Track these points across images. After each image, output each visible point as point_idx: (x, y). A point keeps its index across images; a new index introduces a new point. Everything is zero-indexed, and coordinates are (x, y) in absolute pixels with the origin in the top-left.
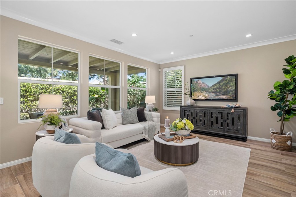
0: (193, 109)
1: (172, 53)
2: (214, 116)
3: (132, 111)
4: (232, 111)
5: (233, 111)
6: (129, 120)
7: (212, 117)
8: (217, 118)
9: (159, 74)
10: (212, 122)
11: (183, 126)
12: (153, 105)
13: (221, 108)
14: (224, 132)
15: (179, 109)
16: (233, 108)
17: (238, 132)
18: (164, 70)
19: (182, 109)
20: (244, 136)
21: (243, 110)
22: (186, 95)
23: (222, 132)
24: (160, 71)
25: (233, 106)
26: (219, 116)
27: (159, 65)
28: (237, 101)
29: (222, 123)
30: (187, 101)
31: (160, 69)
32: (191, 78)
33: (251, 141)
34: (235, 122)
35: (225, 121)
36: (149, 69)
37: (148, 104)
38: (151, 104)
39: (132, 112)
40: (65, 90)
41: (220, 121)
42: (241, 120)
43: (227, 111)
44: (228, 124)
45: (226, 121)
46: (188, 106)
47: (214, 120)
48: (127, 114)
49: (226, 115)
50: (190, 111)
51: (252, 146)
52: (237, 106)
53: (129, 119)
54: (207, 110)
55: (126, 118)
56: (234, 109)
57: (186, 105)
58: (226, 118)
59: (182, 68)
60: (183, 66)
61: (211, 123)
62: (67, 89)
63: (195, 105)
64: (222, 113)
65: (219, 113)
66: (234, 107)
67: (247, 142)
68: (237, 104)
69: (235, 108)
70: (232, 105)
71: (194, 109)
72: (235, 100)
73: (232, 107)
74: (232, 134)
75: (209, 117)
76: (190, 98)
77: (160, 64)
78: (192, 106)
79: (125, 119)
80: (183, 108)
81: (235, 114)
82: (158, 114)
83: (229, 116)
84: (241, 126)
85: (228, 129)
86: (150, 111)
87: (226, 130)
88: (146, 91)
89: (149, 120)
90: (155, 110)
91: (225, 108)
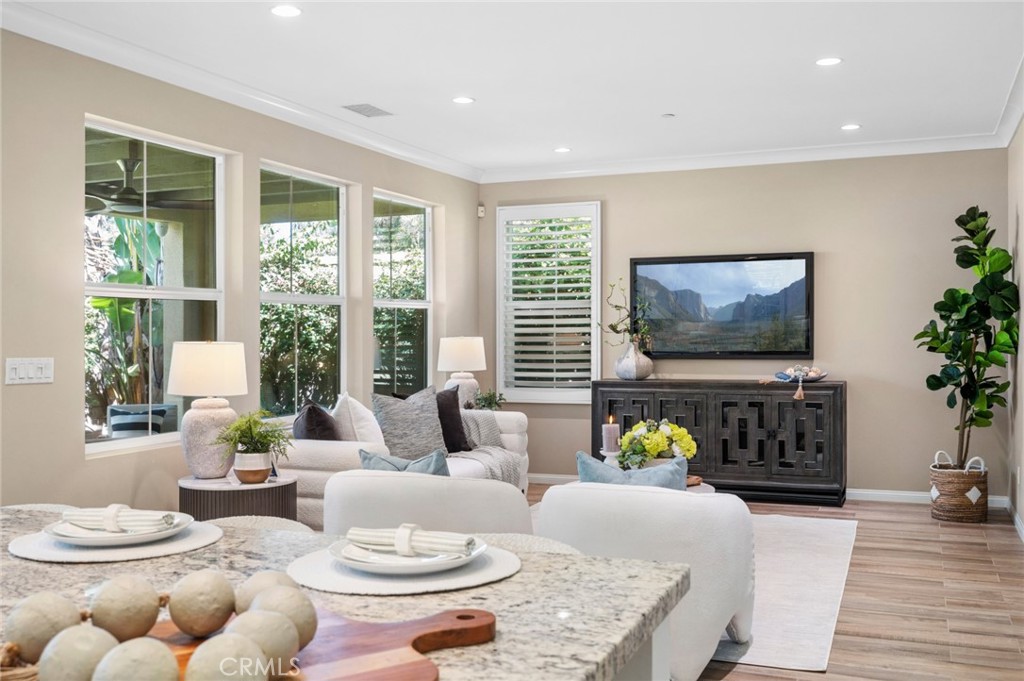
0: (651, 393)
1: (563, 150)
2: (734, 415)
3: (425, 408)
4: (795, 397)
5: (799, 394)
6: (412, 444)
7: (725, 421)
8: (743, 423)
9: (480, 231)
10: (725, 442)
11: (664, 445)
12: (475, 381)
13: (756, 386)
14: (769, 479)
15: (584, 396)
16: (800, 384)
17: (817, 475)
18: (503, 214)
19: (599, 397)
20: (836, 486)
21: (831, 392)
22: (618, 332)
23: (764, 480)
24: (481, 214)
25: (800, 375)
26: (752, 417)
27: (479, 185)
28: (812, 358)
29: (761, 443)
30: (620, 360)
31: (481, 209)
32: (631, 260)
33: (856, 503)
34: (808, 439)
35: (772, 435)
36: (441, 211)
37: (452, 375)
38: (467, 378)
39: (423, 411)
41: (755, 434)
42: (827, 428)
43: (780, 396)
44: (782, 444)
45: (775, 437)
46: (625, 383)
47: (730, 433)
48: (405, 421)
49: (775, 414)
50: (634, 402)
51: (861, 514)
52: (812, 375)
53: (413, 441)
54: (706, 395)
55: (402, 438)
56: (804, 388)
57: (612, 375)
58: (775, 424)
59: (590, 212)
60: (599, 203)
61: (720, 447)
63: (652, 377)
64: (760, 406)
65: (751, 404)
66: (803, 382)
67: (844, 506)
68: (813, 370)
69: (809, 383)
70: (797, 373)
71: (654, 393)
72: (806, 353)
73: (796, 381)
74: (795, 481)
75: (712, 425)
76: (632, 349)
77: (483, 181)
78: (640, 381)
79: (396, 441)
80: (603, 392)
81: (808, 405)
82: (520, 417)
83: (788, 416)
84: (826, 450)
85: (782, 464)
86: (469, 406)
87: (776, 468)
88: (423, 313)
89: (485, 444)
90: (491, 402)
91: (772, 386)
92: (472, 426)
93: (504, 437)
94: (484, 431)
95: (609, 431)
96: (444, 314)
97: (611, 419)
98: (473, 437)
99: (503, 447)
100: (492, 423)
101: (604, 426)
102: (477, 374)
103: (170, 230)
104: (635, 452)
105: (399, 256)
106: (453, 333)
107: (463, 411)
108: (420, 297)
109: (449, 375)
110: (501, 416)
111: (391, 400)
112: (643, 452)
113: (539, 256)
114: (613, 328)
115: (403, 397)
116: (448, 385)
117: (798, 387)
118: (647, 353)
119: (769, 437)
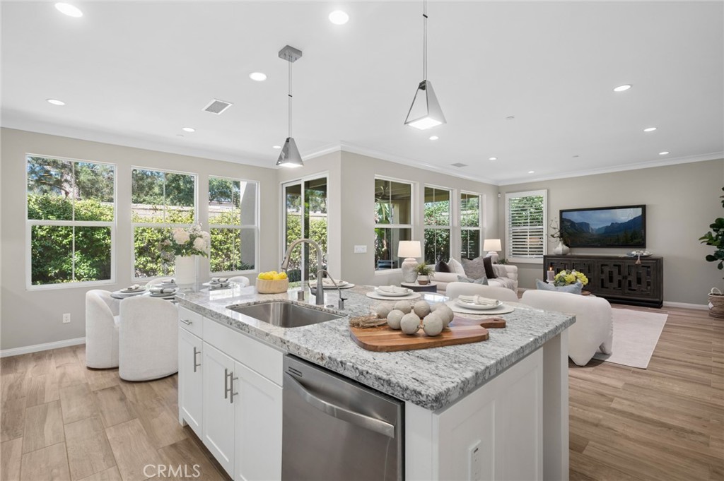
0: (569, 260)
1: (531, 172)
2: (607, 270)
4: (637, 263)
5: (638, 262)
6: (475, 274)
7: (602, 272)
8: (611, 273)
9: (499, 203)
10: (602, 280)
11: (574, 279)
13: (617, 258)
14: (623, 295)
15: (541, 261)
16: (639, 258)
17: (648, 295)
18: (508, 196)
19: (546, 261)
20: (657, 300)
21: (655, 261)
23: (621, 295)
24: (499, 197)
25: (639, 254)
26: (615, 271)
27: (498, 186)
28: (645, 248)
29: (620, 281)
30: (555, 248)
31: (499, 195)
32: (560, 210)
33: (668, 307)
34: (643, 280)
35: (625, 278)
36: (485, 196)
37: (489, 252)
38: (494, 253)
39: (478, 264)
40: (317, 230)
41: (616, 277)
42: (652, 276)
43: (629, 262)
44: (630, 282)
45: (626, 279)
46: (558, 256)
47: (605, 276)
48: (472, 267)
49: (627, 269)
50: (561, 263)
51: (669, 312)
52: (645, 254)
56: (641, 259)
57: (552, 253)
58: (626, 273)
59: (543, 194)
60: (546, 190)
61: (600, 282)
62: (320, 229)
63: (569, 254)
64: (619, 266)
65: (615, 265)
66: (641, 257)
67: (662, 308)
68: (645, 252)
69: (642, 257)
70: (637, 254)
72: (642, 245)
73: (637, 256)
74: (637, 297)
75: (596, 273)
76: (561, 243)
77: (500, 185)
78: (564, 255)
79: (469, 273)
80: (548, 259)
81: (643, 266)
82: (515, 267)
83: (633, 271)
84: (652, 285)
85: (630, 290)
86: (495, 263)
87: (627, 291)
88: (478, 231)
89: (501, 276)
90: (503, 262)
91: (625, 258)
92: (496, 270)
93: (508, 274)
94: (501, 272)
95: (550, 273)
96: (486, 232)
97: (551, 269)
98: (497, 274)
99: (508, 278)
100: (504, 270)
101: (548, 272)
102: (498, 252)
103: (395, 207)
104: (561, 281)
105: (469, 212)
106: (489, 238)
107: (493, 265)
108: (478, 226)
109: (487, 252)
110: (506, 267)
111: (467, 260)
112: (565, 281)
113: (522, 210)
114: (553, 236)
115: (471, 259)
116: (488, 256)
117: (637, 259)
118: (567, 245)
119: (623, 278)
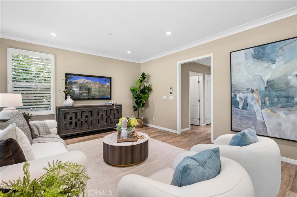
2: (100, 113)
4: (113, 108)
5: (115, 107)
7: (98, 115)
8: (102, 115)
10: (99, 120)
13: (105, 106)
14: (108, 127)
19: (61, 112)
21: (120, 106)
23: (107, 127)
26: (104, 113)
29: (106, 119)
30: (66, 101)
32: (65, 73)
34: (116, 117)
35: (109, 117)
38: (14, 109)
41: (105, 117)
42: (119, 114)
43: (110, 108)
44: (111, 119)
47: (100, 117)
49: (110, 112)
50: (73, 113)
54: (93, 109)
56: (116, 106)
58: (109, 114)
60: (54, 55)
61: (97, 121)
64: (106, 110)
65: (104, 110)
71: (79, 110)
72: (110, 98)
73: (113, 104)
75: (95, 116)
81: (116, 109)
83: (112, 112)
85: (111, 123)
87: (109, 124)
89: (42, 134)
92: (34, 128)
93: (50, 130)
94: (41, 130)
98: (35, 132)
100: (45, 126)
117: (114, 106)
119: (108, 117)
